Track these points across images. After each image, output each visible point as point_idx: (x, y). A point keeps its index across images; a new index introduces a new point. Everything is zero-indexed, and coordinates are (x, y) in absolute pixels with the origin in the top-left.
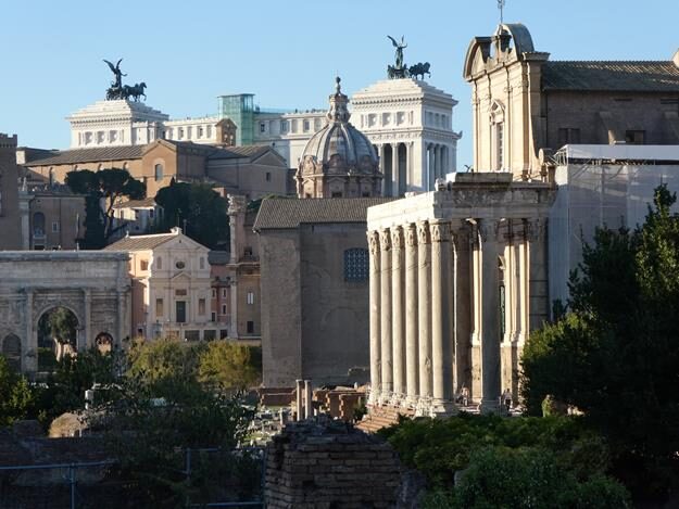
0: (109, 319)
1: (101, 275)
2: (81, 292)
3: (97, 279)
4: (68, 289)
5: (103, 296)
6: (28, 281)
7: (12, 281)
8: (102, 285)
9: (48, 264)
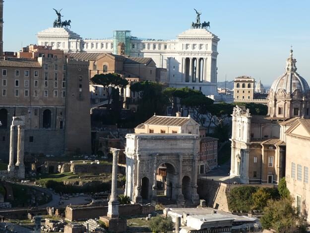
0: (189, 169)
1: (186, 147)
2: (178, 155)
3: (184, 149)
4: (172, 154)
5: (187, 158)
6: (153, 150)
7: (146, 150)
8: (187, 152)
9: (163, 141)
